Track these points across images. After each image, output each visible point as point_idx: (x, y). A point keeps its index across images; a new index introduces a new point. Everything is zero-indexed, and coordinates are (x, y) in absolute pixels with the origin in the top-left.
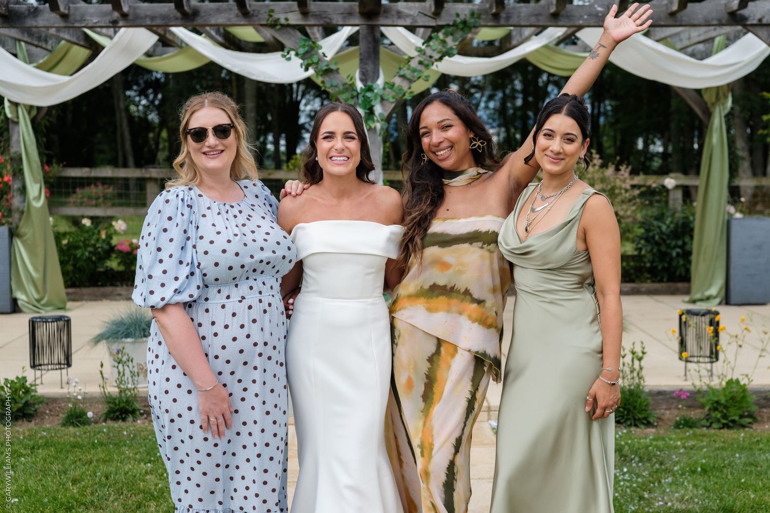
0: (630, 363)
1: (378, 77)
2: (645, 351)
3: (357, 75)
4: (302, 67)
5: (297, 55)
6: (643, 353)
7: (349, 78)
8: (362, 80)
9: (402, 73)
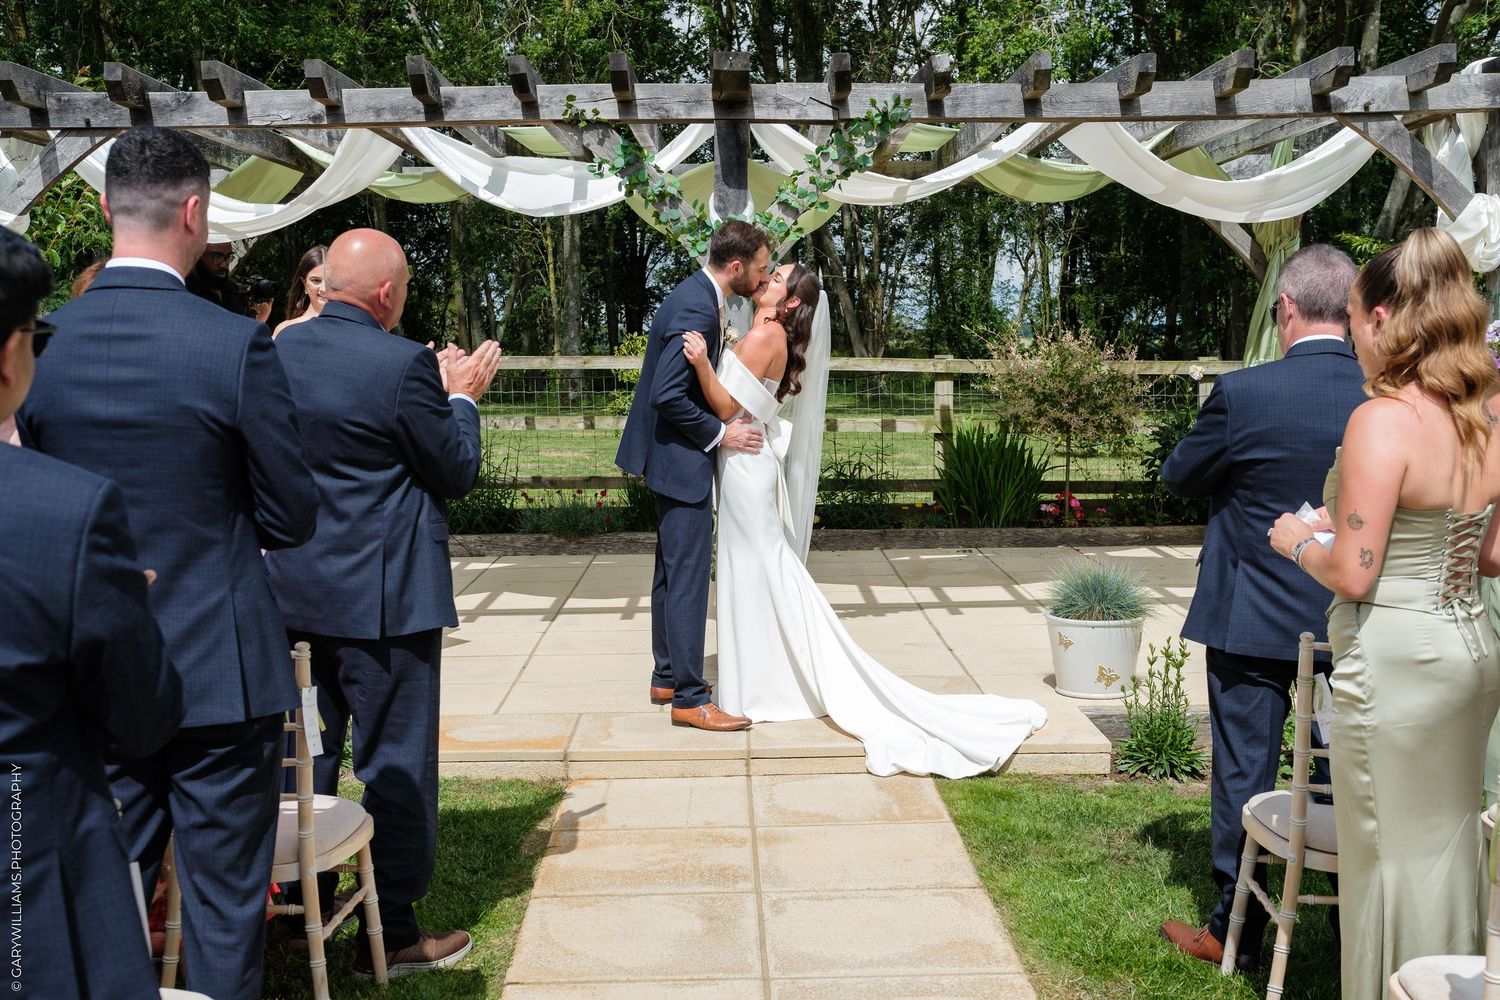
0: (1163, 671)
1: (745, 205)
2: (1186, 651)
3: (712, 203)
4: (620, 190)
5: (613, 168)
6: (1184, 655)
7: (698, 207)
8: (718, 210)
9: (783, 197)
